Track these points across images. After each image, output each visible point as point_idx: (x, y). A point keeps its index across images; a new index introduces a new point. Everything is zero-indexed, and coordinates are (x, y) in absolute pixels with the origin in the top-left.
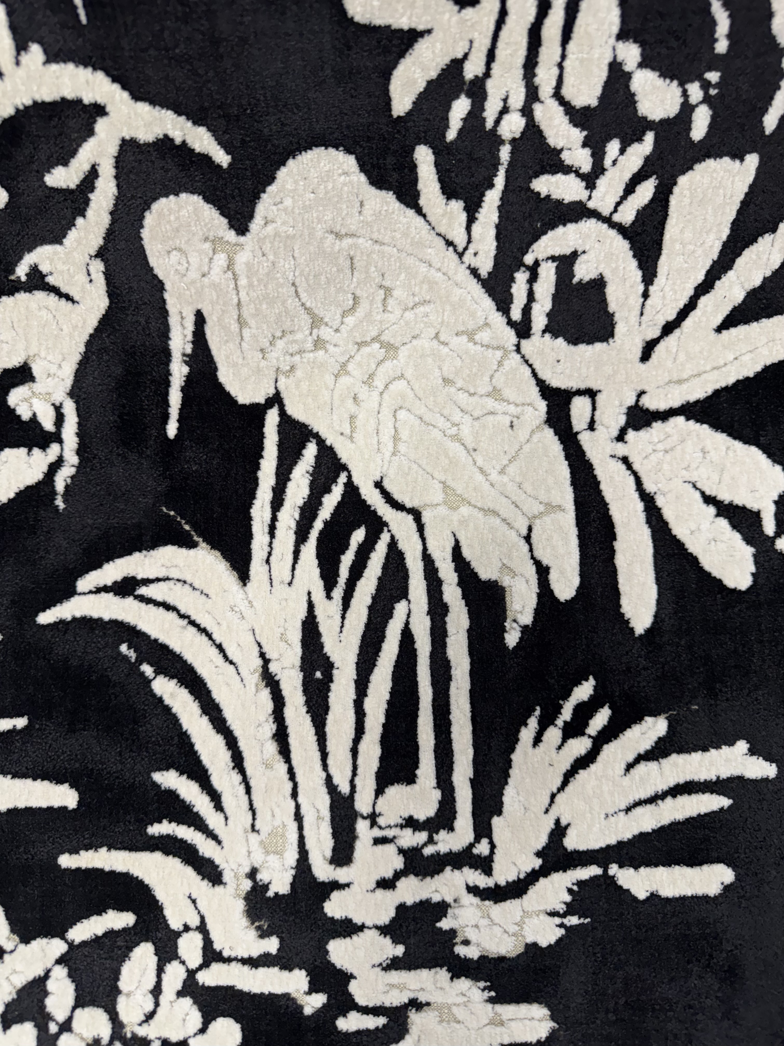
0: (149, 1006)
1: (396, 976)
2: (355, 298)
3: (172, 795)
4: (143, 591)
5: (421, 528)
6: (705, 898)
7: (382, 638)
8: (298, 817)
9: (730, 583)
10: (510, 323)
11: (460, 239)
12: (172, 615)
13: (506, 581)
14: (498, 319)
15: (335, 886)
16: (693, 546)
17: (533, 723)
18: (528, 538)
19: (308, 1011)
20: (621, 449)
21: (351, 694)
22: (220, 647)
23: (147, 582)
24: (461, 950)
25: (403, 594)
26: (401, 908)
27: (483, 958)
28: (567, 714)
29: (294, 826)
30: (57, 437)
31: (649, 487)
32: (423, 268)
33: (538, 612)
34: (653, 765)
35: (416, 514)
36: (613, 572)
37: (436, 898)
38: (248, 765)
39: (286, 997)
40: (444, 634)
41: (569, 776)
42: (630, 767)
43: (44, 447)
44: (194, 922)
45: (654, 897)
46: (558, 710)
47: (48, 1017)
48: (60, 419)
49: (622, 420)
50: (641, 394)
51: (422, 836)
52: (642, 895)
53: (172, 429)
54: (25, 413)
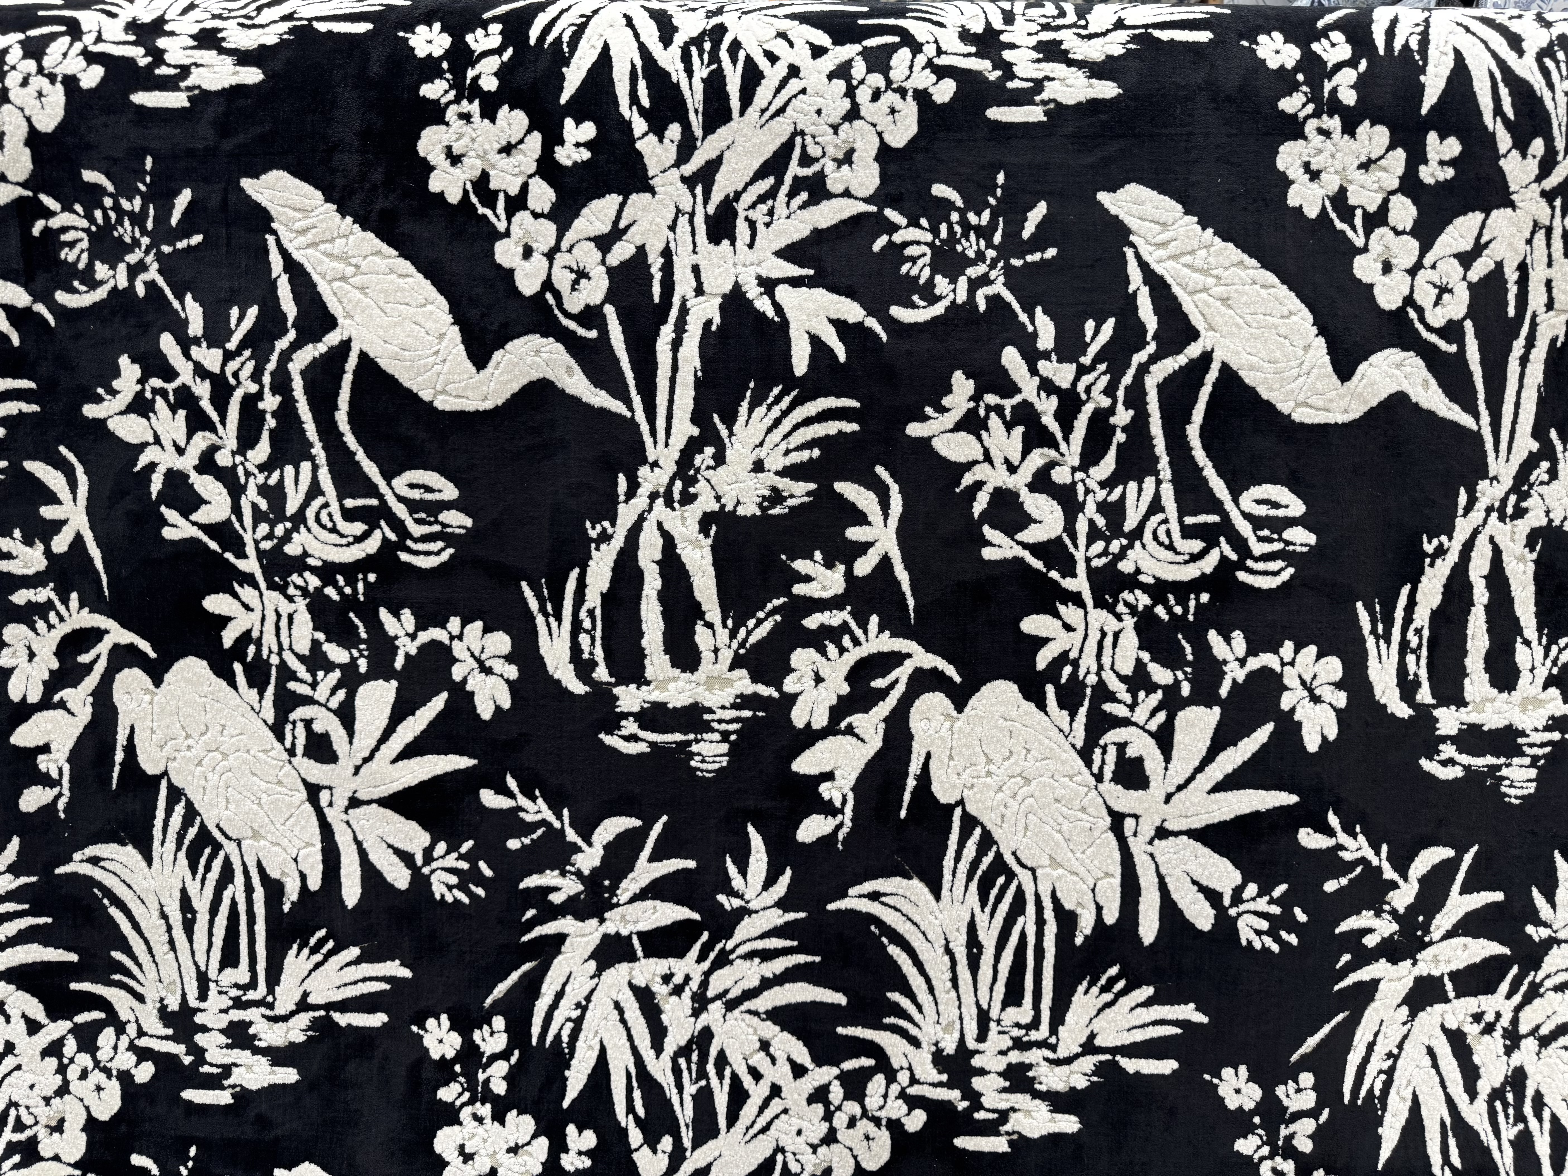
0: (881, 1102)
1: (1004, 1096)
2: (1011, 753)
3: (897, 1005)
4: (883, 899)
5: (1035, 879)
6: (1163, 1076)
7: (1010, 934)
8: (961, 1018)
9: (1199, 926)
10: (1092, 774)
11: (1067, 729)
12: (898, 914)
13: (1079, 911)
14: (1085, 770)
15: (977, 1052)
16: (1181, 905)
17: (1085, 984)
18: (1093, 890)
19: (960, 1108)
20: (1150, 849)
21: (992, 961)
22: (924, 933)
23: (885, 895)
24: (1037, 1086)
25: (1023, 912)
26: (1010, 1065)
27: (1048, 1092)
28: (1103, 981)
29: (958, 1022)
30: (842, 811)
31: (1163, 871)
32: (1047, 741)
33: (1094, 929)
34: (1144, 1010)
35: (1033, 871)
36: (1137, 913)
37: (1027, 1061)
38: (937, 993)
39: (950, 1102)
40: (1043, 935)
41: (1100, 1011)
42: (1132, 1009)
43: (834, 816)
44: (906, 1065)
45: (1137, 1073)
46: (1099, 979)
47: (830, 1103)
48: (844, 802)
49: (1152, 833)
50: (1164, 821)
51: (1023, 1032)
52: (1131, 1071)
53: (903, 814)
54: (826, 796)
